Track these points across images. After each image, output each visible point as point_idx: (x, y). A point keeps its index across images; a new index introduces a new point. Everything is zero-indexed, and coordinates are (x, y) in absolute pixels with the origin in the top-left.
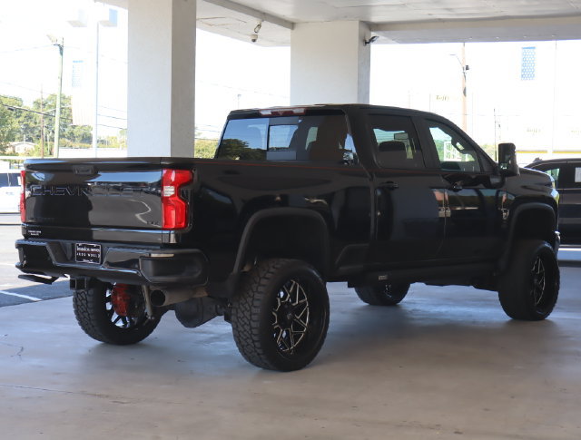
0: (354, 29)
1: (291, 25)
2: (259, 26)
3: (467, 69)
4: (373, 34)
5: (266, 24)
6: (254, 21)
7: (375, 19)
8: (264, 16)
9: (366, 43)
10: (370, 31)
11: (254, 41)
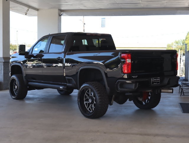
0: (56, 11)
1: (37, 10)
2: (28, 10)
3: (85, 24)
4: (62, 13)
5: (30, 9)
6: (26, 8)
7: (63, 8)
8: (29, 7)
9: (60, 16)
10: (61, 12)
11: (26, 14)
